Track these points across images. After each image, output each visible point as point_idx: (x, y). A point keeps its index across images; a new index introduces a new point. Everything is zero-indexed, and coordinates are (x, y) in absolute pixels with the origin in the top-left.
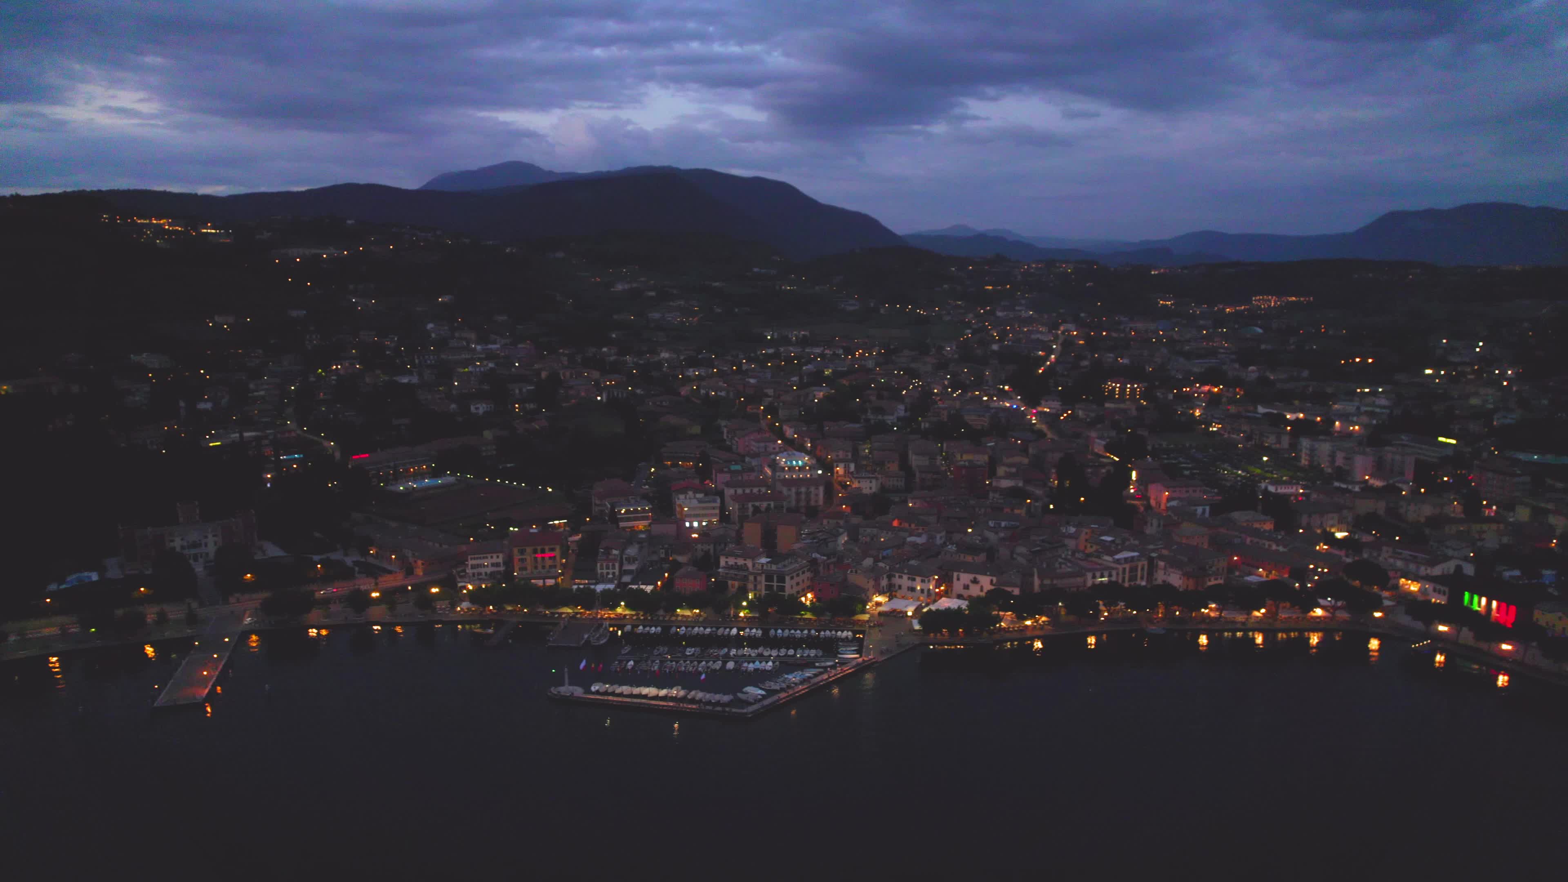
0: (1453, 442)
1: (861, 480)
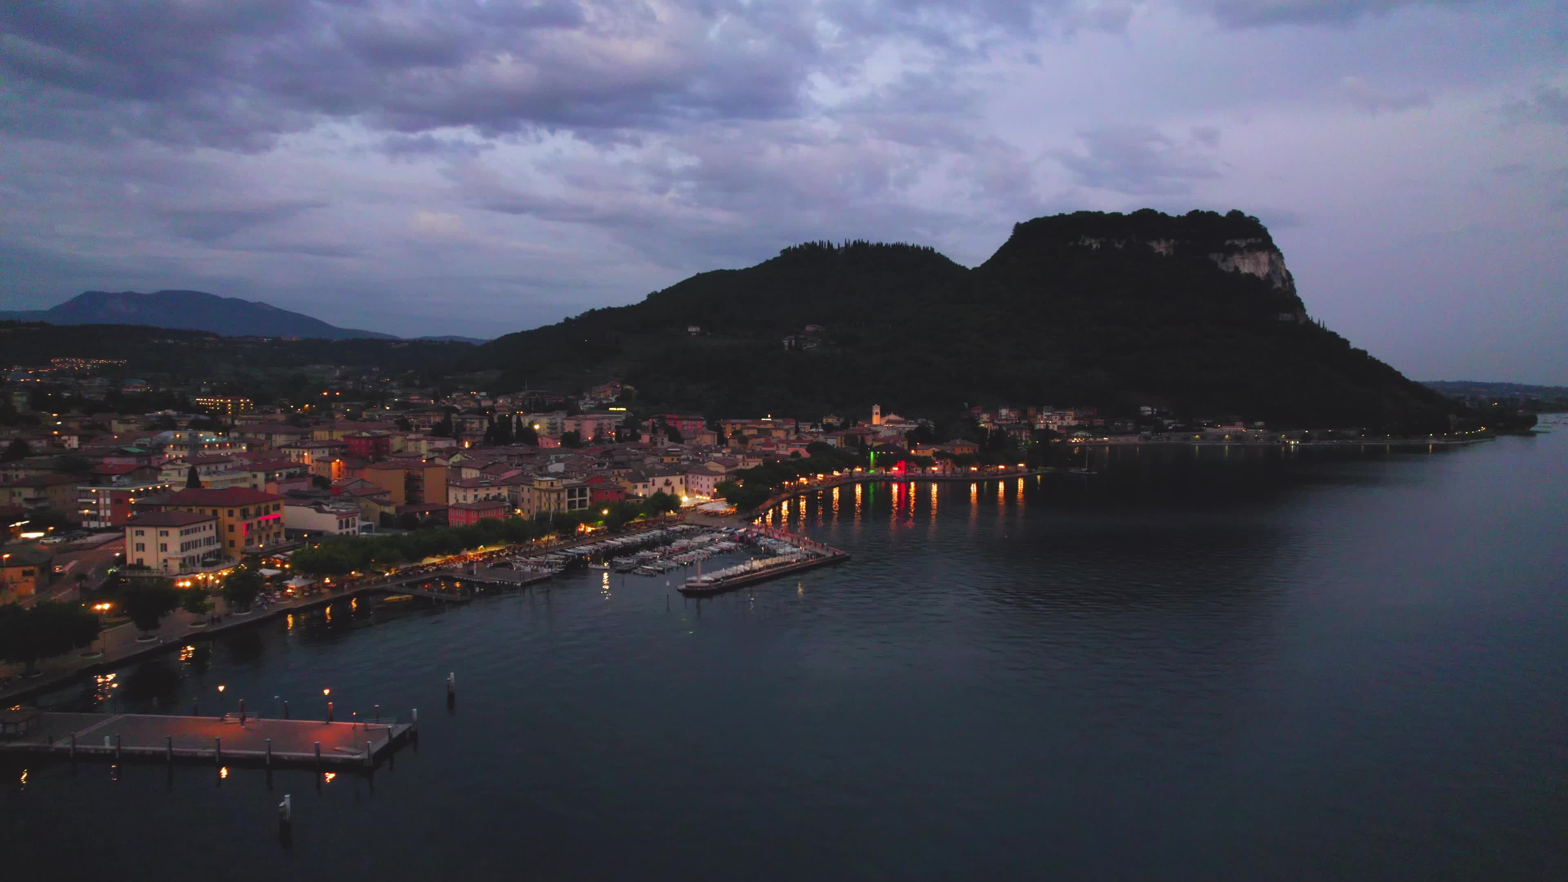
0: (625, 409)
1: (315, 450)
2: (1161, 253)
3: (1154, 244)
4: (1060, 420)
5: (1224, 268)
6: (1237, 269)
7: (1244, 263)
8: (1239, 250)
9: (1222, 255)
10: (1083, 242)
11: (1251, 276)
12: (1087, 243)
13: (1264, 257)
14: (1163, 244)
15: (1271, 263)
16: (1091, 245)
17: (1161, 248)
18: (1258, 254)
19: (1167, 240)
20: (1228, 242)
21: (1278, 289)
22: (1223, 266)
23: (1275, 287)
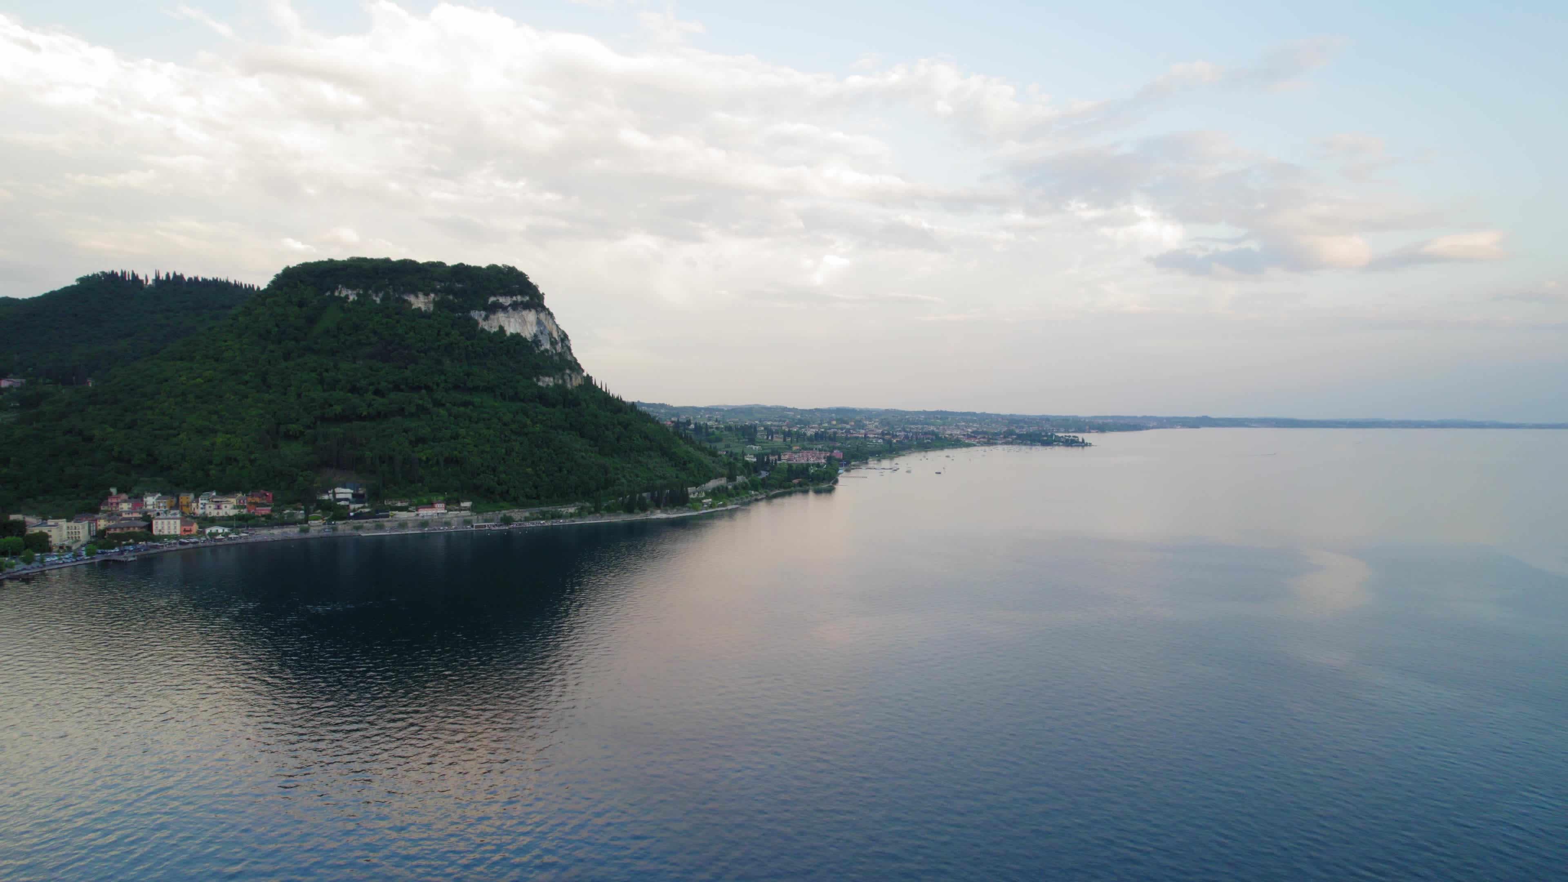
2: (420, 308)
3: (412, 299)
4: (215, 509)
5: (486, 328)
6: (502, 329)
7: (509, 322)
8: (504, 308)
9: (483, 313)
10: (340, 293)
11: (517, 337)
12: (343, 295)
13: (531, 316)
14: (422, 297)
15: (539, 322)
16: (347, 297)
17: (420, 302)
18: (525, 313)
19: (426, 295)
20: (492, 299)
21: (547, 351)
22: (485, 325)
23: (542, 348)
